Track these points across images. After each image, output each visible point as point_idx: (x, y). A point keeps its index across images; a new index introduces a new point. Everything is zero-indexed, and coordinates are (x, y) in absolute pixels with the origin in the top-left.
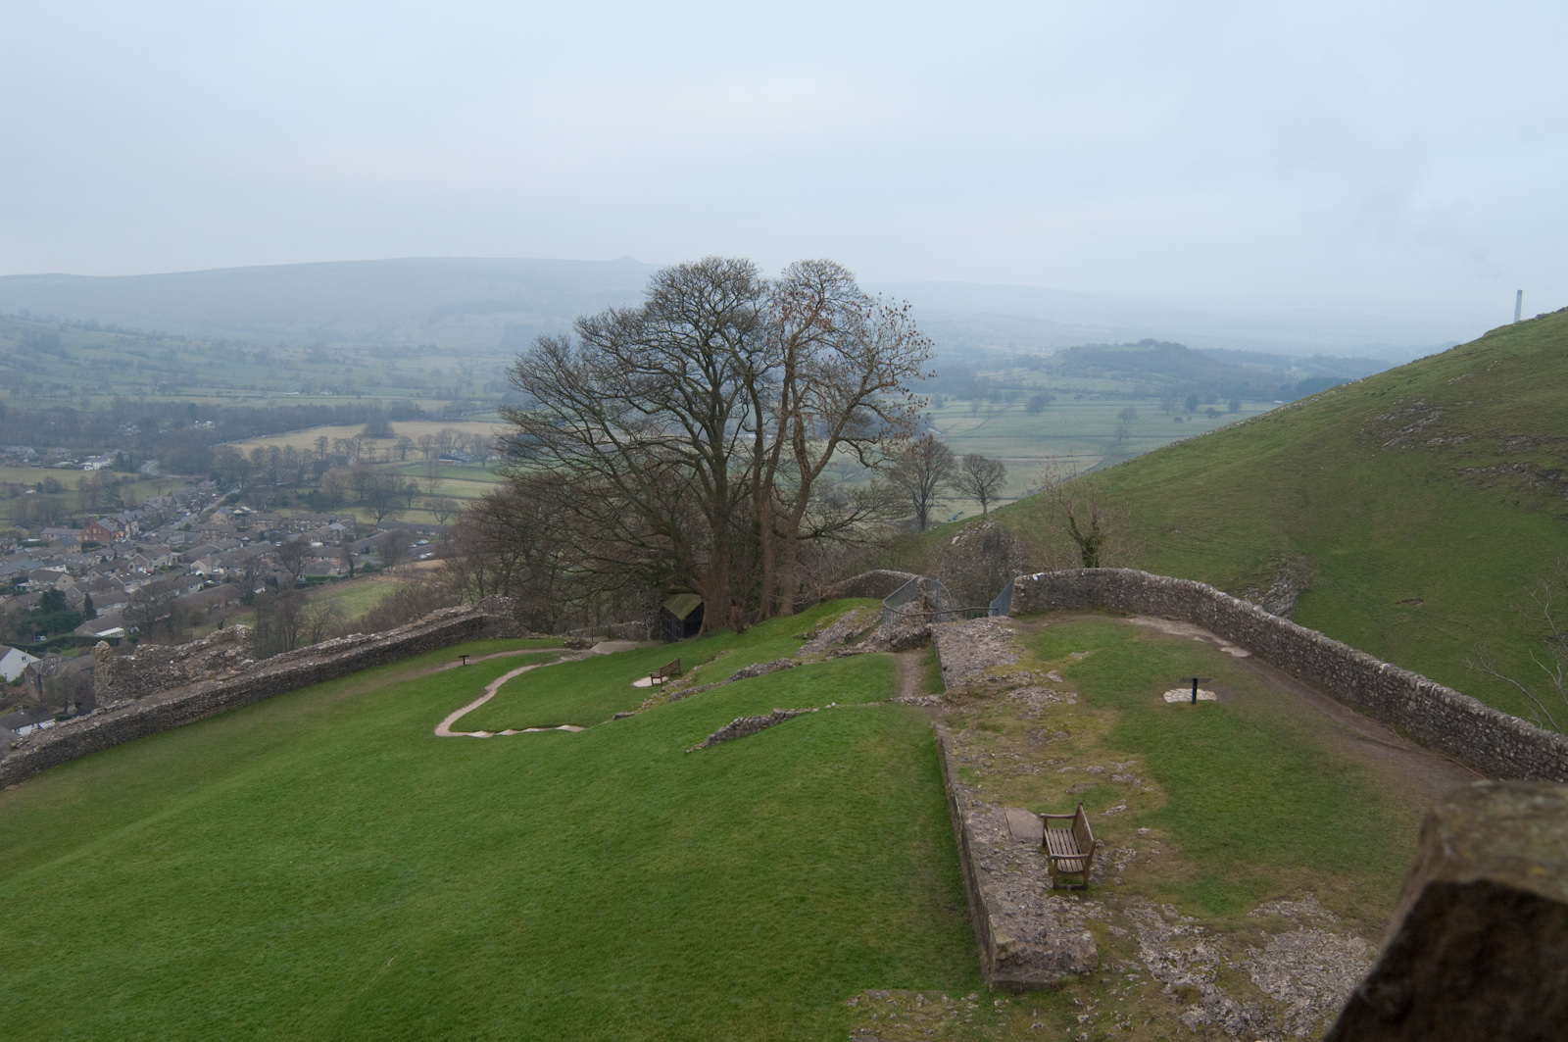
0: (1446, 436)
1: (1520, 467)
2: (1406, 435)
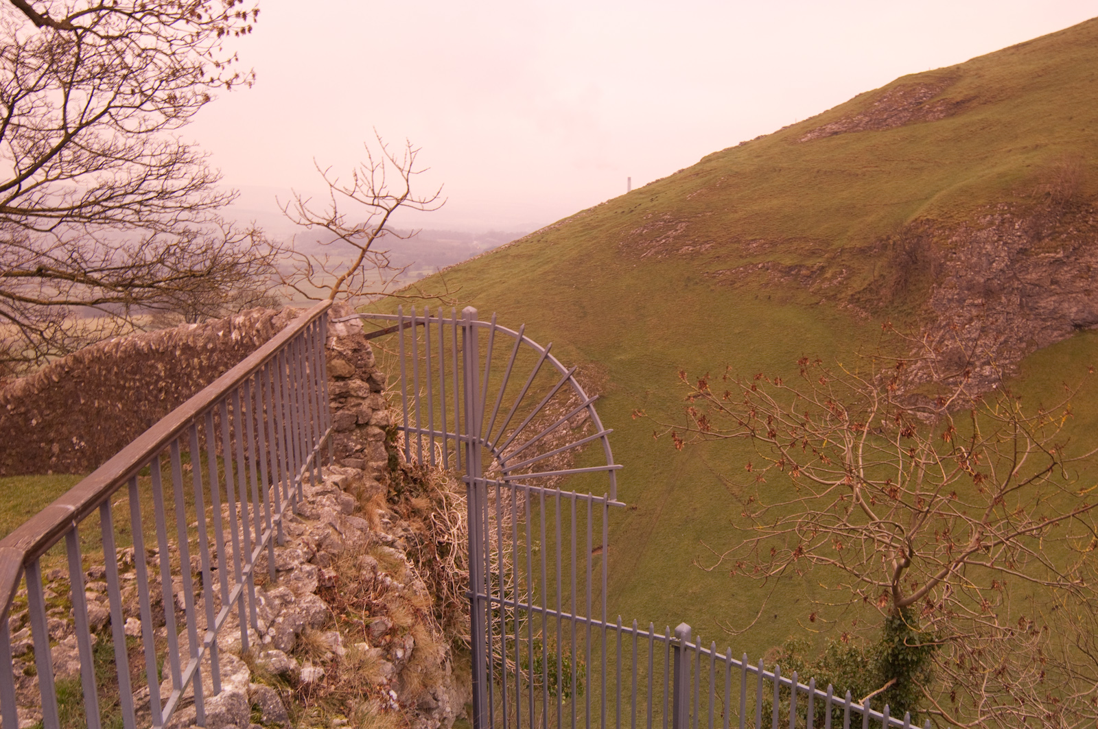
0: (694, 244)
1: (764, 266)
2: (660, 245)
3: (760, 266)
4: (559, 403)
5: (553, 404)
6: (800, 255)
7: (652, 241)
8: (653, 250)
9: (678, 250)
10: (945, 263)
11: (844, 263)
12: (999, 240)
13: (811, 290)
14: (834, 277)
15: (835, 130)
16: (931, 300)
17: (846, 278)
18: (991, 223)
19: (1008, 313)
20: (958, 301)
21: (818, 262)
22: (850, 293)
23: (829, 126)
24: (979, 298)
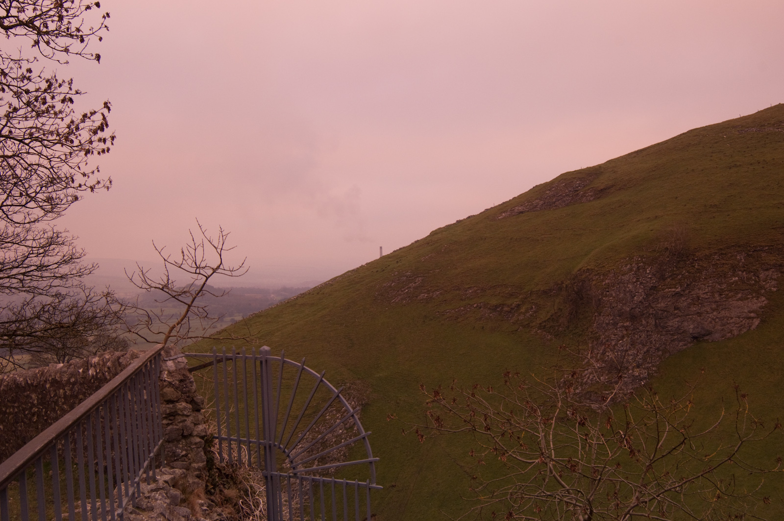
0: (428, 292)
1: (478, 306)
2: (404, 294)
3: (475, 306)
4: (336, 410)
5: (331, 411)
6: (502, 297)
7: (398, 291)
8: (400, 297)
9: (417, 297)
10: (602, 298)
11: (533, 301)
12: (636, 281)
13: (511, 321)
14: (527, 311)
15: (521, 211)
16: (595, 325)
17: (535, 312)
18: (631, 270)
19: (648, 331)
20: (613, 324)
21: (515, 302)
22: (538, 322)
23: (517, 208)
24: (627, 321)
